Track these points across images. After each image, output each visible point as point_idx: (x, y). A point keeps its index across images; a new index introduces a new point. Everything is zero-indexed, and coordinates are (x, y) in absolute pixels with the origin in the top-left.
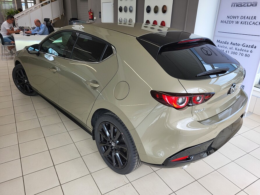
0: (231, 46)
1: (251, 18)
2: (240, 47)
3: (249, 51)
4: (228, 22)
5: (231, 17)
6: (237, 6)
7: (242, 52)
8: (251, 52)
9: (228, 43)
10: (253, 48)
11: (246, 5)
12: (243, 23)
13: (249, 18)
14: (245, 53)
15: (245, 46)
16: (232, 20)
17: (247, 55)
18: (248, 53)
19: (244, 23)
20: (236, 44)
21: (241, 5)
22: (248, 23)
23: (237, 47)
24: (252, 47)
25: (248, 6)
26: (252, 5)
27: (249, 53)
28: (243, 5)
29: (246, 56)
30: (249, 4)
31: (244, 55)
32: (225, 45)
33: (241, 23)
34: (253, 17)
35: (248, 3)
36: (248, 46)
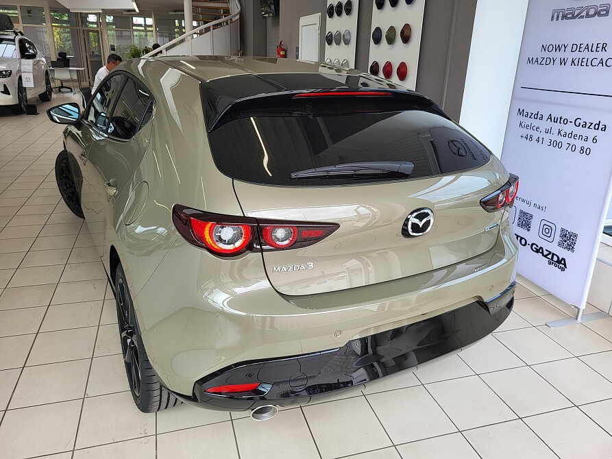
0: (549, 124)
1: (594, 49)
2: (569, 128)
3: (590, 139)
4: (544, 62)
5: (551, 47)
6: (565, 17)
7: (572, 141)
8: (595, 141)
9: (541, 118)
10: (598, 129)
11: (584, 14)
12: (576, 62)
13: (590, 50)
14: (580, 144)
15: (581, 125)
16: (553, 55)
17: (585, 150)
18: (586, 145)
19: (580, 64)
20: (561, 118)
21: (573, 16)
22: (589, 63)
23: (562, 126)
24: (597, 126)
25: (588, 16)
26: (598, 13)
27: (589, 144)
28: (578, 15)
29: (582, 152)
30: (592, 12)
31: (578, 149)
32: (536, 123)
33: (573, 61)
34: (600, 46)
35: (588, 8)
36: (587, 126)
